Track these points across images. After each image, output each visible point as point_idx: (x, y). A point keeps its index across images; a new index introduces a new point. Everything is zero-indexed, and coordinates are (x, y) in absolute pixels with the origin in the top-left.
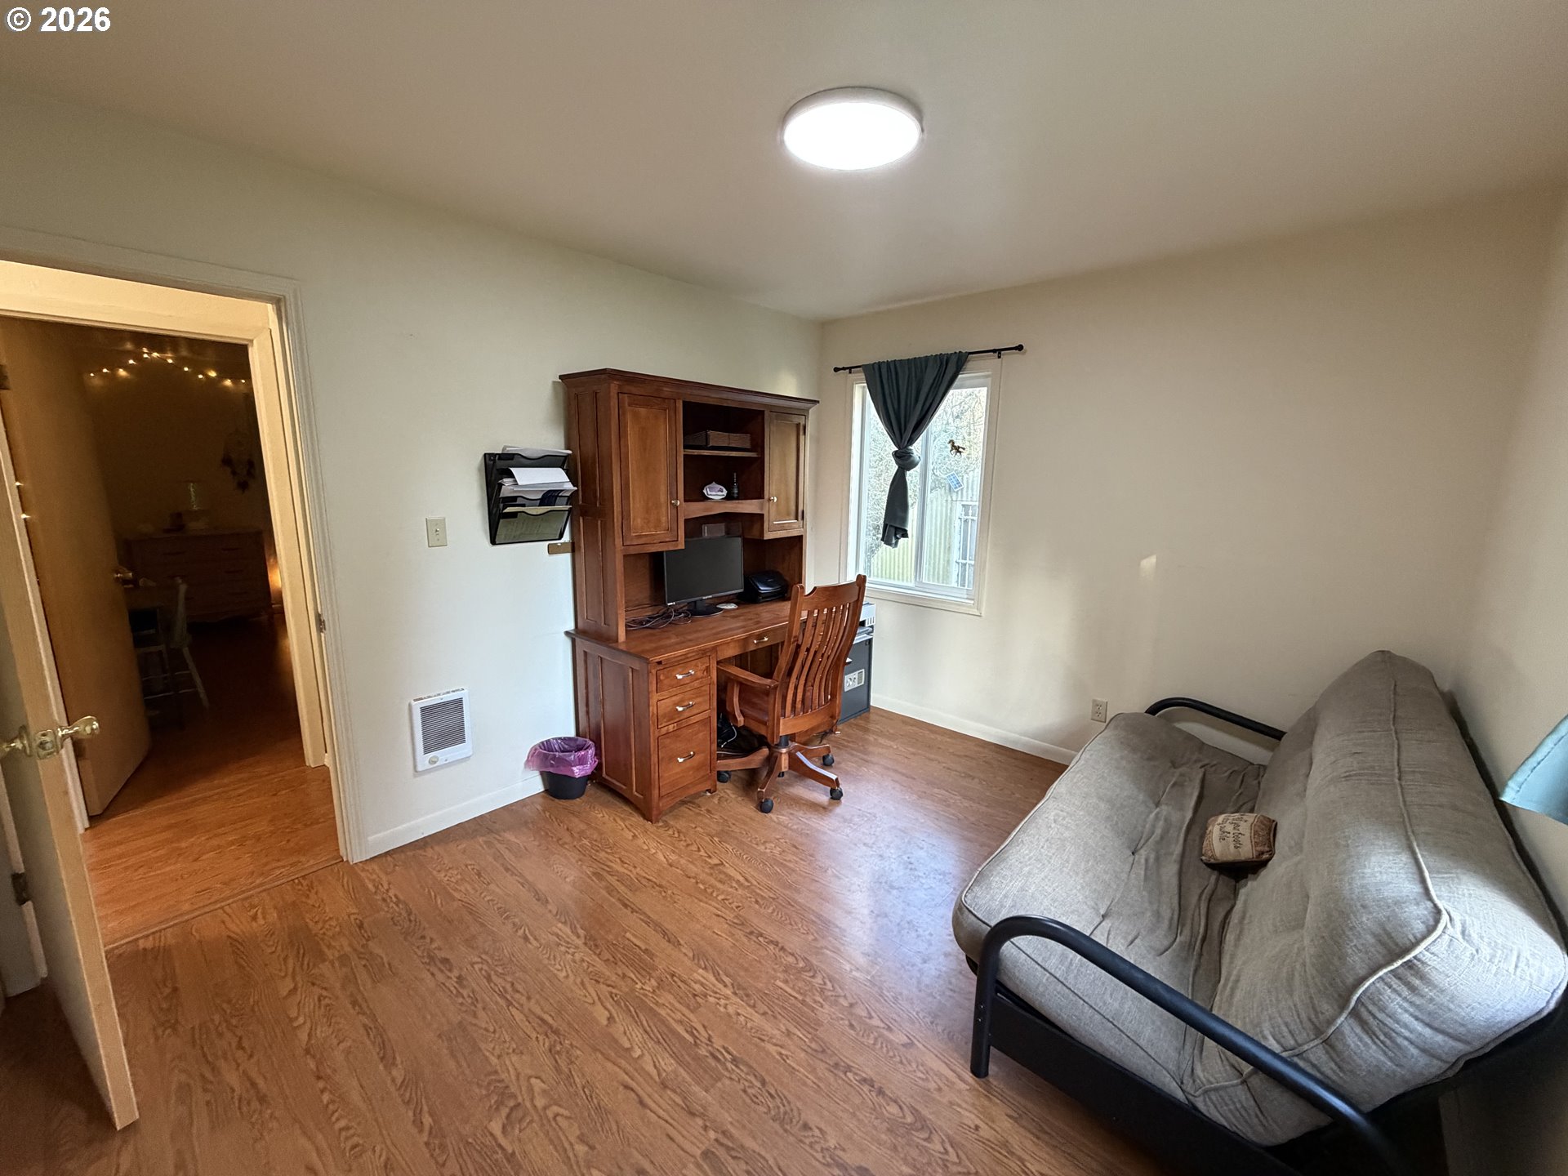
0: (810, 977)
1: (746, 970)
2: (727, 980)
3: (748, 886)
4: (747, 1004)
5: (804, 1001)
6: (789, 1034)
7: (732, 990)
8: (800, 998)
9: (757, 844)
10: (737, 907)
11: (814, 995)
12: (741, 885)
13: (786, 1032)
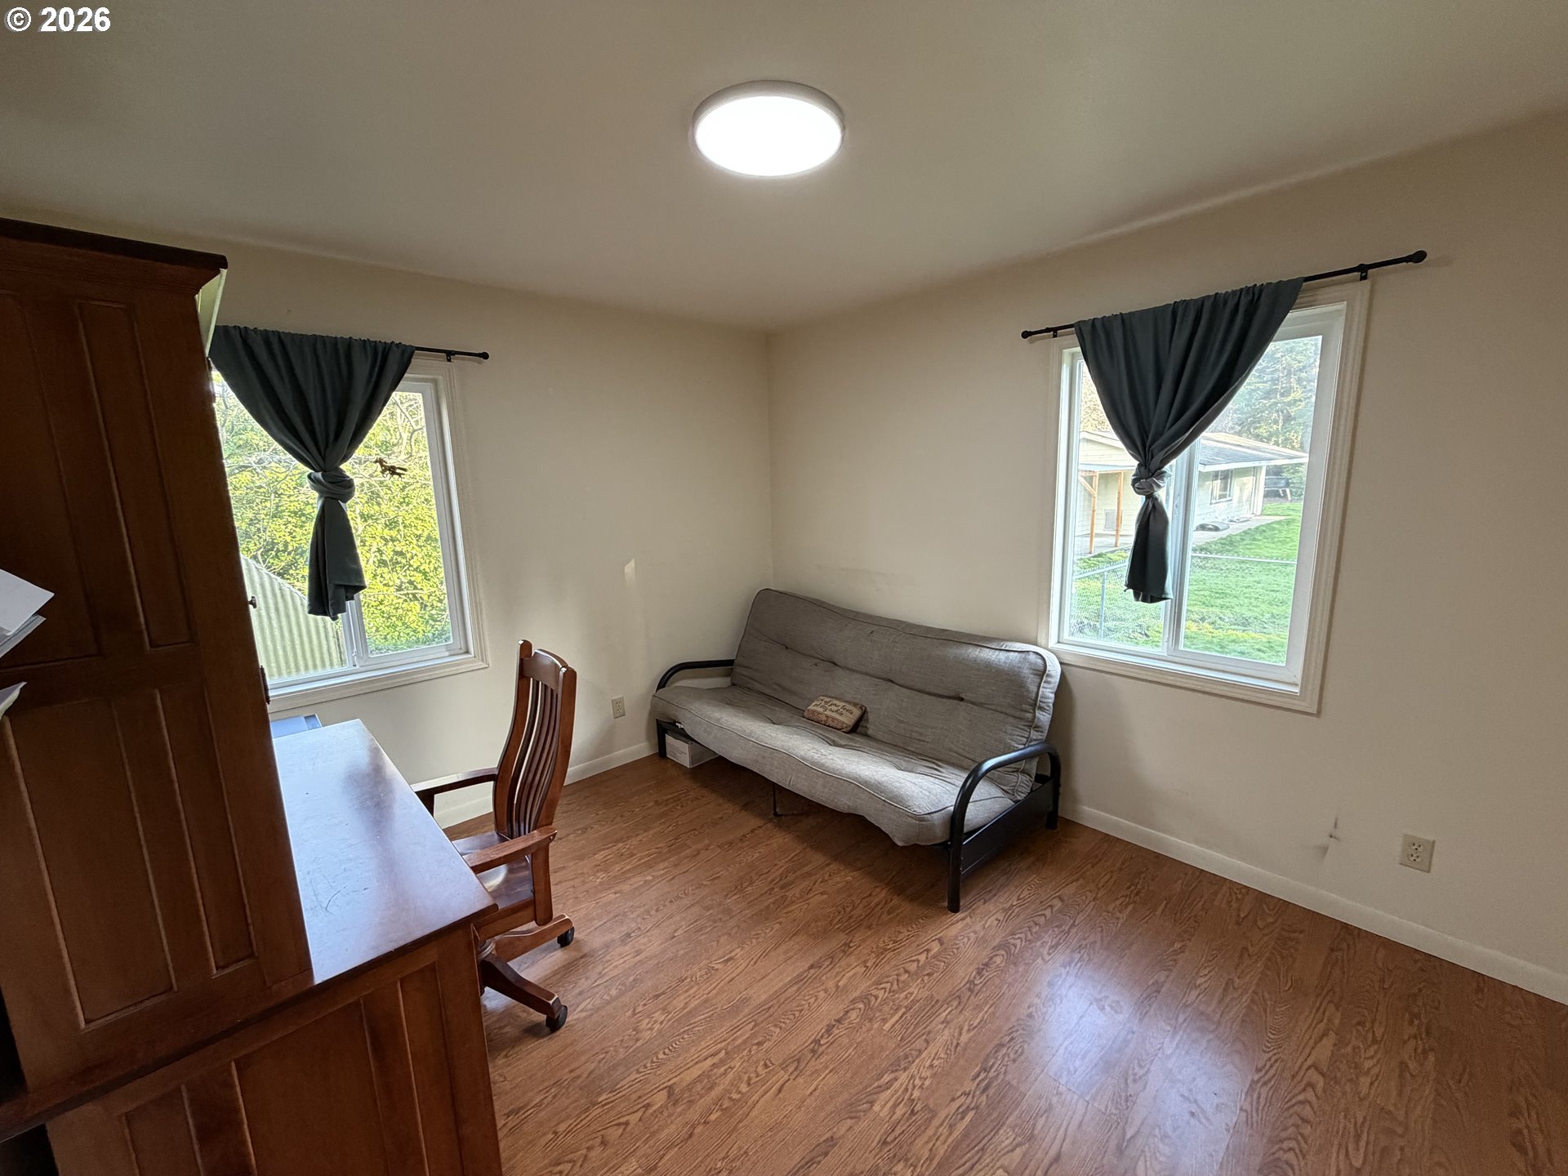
0: (876, 999)
1: (872, 1057)
2: (887, 1078)
3: (726, 1053)
4: (917, 1057)
5: (906, 1007)
6: (946, 1022)
7: (901, 1072)
8: (903, 1010)
9: (637, 1040)
10: (766, 1066)
11: (898, 998)
12: (722, 1062)
13: (945, 1025)
